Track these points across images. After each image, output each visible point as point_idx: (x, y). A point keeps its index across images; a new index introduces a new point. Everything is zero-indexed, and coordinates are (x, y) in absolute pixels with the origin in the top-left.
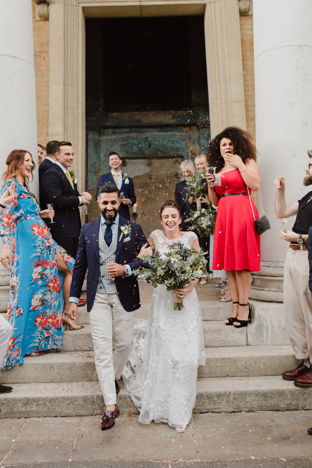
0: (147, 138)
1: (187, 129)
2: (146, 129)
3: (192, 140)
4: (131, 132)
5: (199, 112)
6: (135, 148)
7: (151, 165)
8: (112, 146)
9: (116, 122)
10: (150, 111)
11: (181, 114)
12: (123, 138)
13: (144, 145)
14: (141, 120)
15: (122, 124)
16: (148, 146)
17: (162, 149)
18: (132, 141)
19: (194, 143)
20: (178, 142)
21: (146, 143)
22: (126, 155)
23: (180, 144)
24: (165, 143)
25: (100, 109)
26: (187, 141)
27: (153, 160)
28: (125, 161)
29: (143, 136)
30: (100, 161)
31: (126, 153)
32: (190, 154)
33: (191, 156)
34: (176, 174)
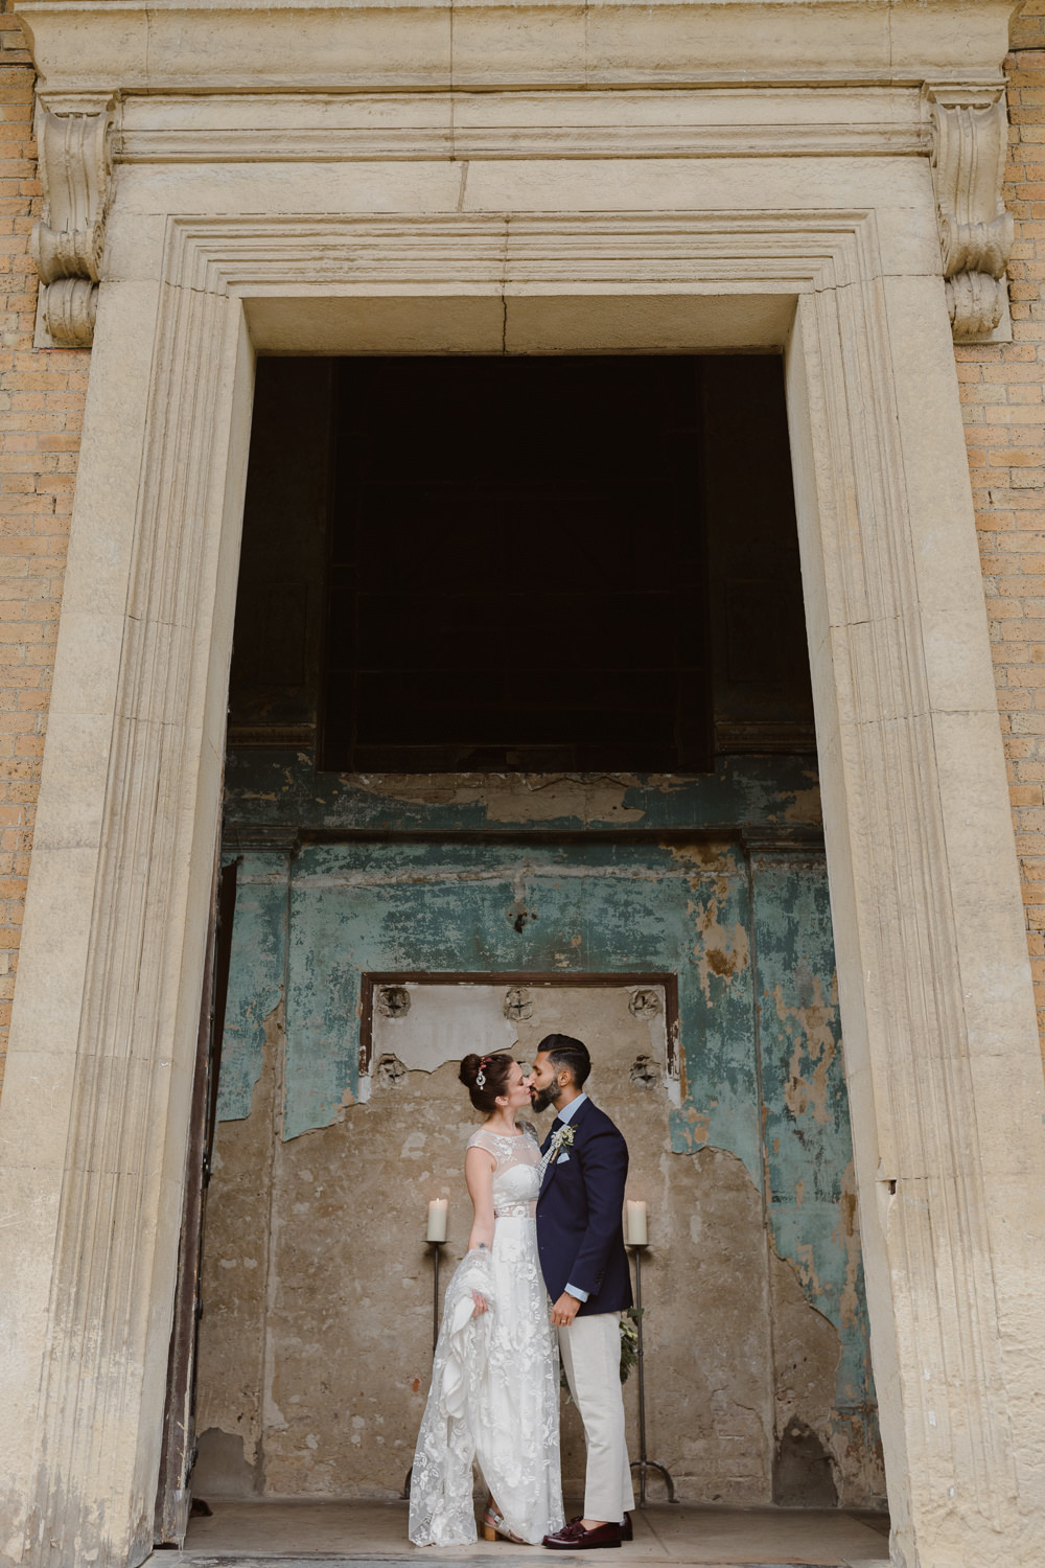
0: (505, 888)
1: (691, 854)
2: (502, 851)
3: (712, 903)
4: (439, 860)
5: (745, 781)
6: (453, 934)
7: (524, 1012)
8: (344, 919)
9: (370, 814)
10: (527, 767)
11: (665, 788)
12: (399, 885)
13: (494, 922)
14: (484, 809)
15: (398, 826)
16: (510, 926)
17: (575, 942)
18: (440, 902)
19: (722, 918)
20: (649, 913)
21: (502, 913)
22: (406, 965)
23: (659, 920)
24: (590, 917)
25: (302, 757)
26: (691, 905)
27: (532, 992)
28: (403, 992)
29: (492, 879)
30: (285, 987)
31: (407, 954)
32: (705, 969)
33: (710, 976)
34: (640, 1059)
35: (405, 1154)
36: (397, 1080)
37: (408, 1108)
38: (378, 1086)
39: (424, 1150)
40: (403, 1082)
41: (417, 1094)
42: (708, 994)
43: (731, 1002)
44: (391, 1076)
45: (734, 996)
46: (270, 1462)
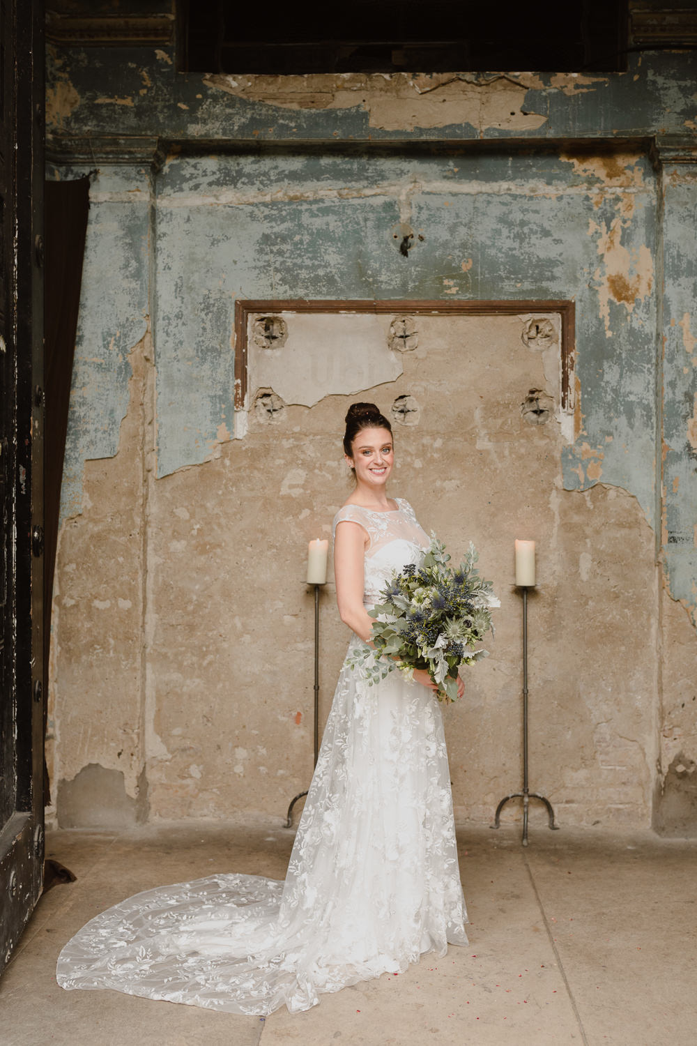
0: (389, 206)
1: (594, 166)
2: (387, 165)
3: (616, 223)
4: (317, 175)
5: (660, 80)
6: (333, 258)
7: (409, 342)
8: (214, 242)
9: (239, 121)
10: (414, 67)
11: (570, 91)
12: (273, 204)
13: (378, 246)
14: (365, 116)
15: (270, 135)
16: (395, 249)
17: (466, 267)
18: (318, 223)
19: (626, 239)
20: (546, 233)
21: (387, 234)
22: (282, 292)
23: (557, 241)
24: (482, 237)
25: (160, 54)
26: (593, 226)
27: (418, 321)
28: (280, 321)
29: (375, 196)
30: (153, 315)
31: (283, 280)
32: (605, 295)
33: (611, 303)
34: (532, 392)
35: (284, 491)
36: (275, 415)
37: (287, 444)
38: (255, 421)
39: (304, 487)
40: (281, 417)
41: (297, 429)
42: (607, 323)
43: (632, 332)
44: (269, 411)
45: (636, 325)
46: (154, 790)
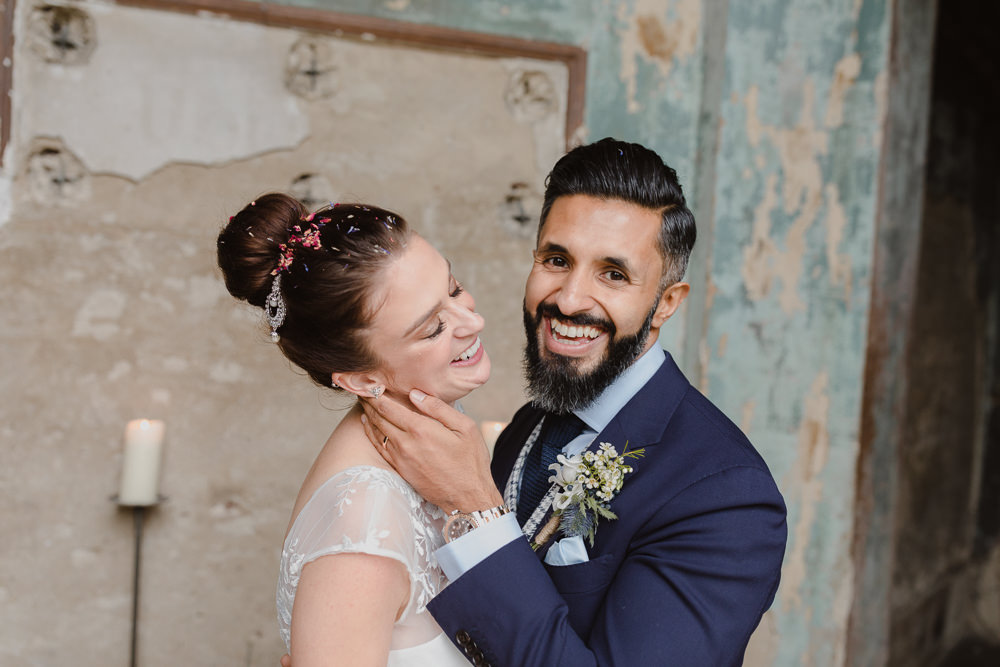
7: (321, 84)
27: (337, 49)
28: (84, 16)
32: (631, 45)
33: (638, 59)
34: (515, 187)
35: (81, 327)
36: (67, 189)
37: (89, 243)
38: (26, 197)
39: (121, 322)
40: (79, 195)
41: (110, 218)
42: (631, 89)
43: (665, 107)
44: (56, 181)
45: (671, 97)
